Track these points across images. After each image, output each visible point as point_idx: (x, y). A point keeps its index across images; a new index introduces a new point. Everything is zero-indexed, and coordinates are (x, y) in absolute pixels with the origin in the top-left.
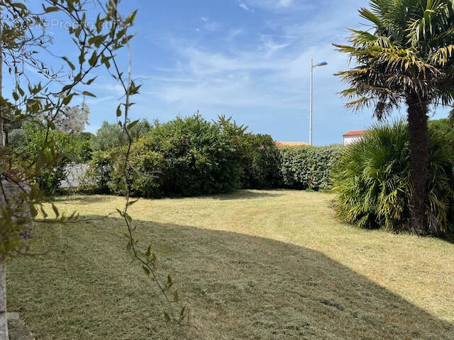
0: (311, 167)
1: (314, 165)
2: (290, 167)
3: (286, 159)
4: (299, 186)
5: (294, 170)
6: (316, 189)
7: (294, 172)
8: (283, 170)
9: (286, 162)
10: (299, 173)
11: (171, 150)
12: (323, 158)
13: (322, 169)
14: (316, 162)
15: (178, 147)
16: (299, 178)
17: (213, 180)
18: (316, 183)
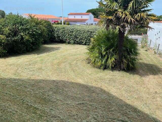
0: (67, 35)
1: (68, 34)
2: (58, 34)
3: (57, 31)
4: (62, 42)
5: (60, 35)
6: (69, 43)
7: (60, 36)
8: (56, 35)
9: (56, 32)
10: (62, 37)
11: (9, 34)
12: (71, 31)
13: (71, 35)
14: (69, 33)
15: (13, 32)
16: (62, 39)
17: (32, 45)
18: (69, 41)
